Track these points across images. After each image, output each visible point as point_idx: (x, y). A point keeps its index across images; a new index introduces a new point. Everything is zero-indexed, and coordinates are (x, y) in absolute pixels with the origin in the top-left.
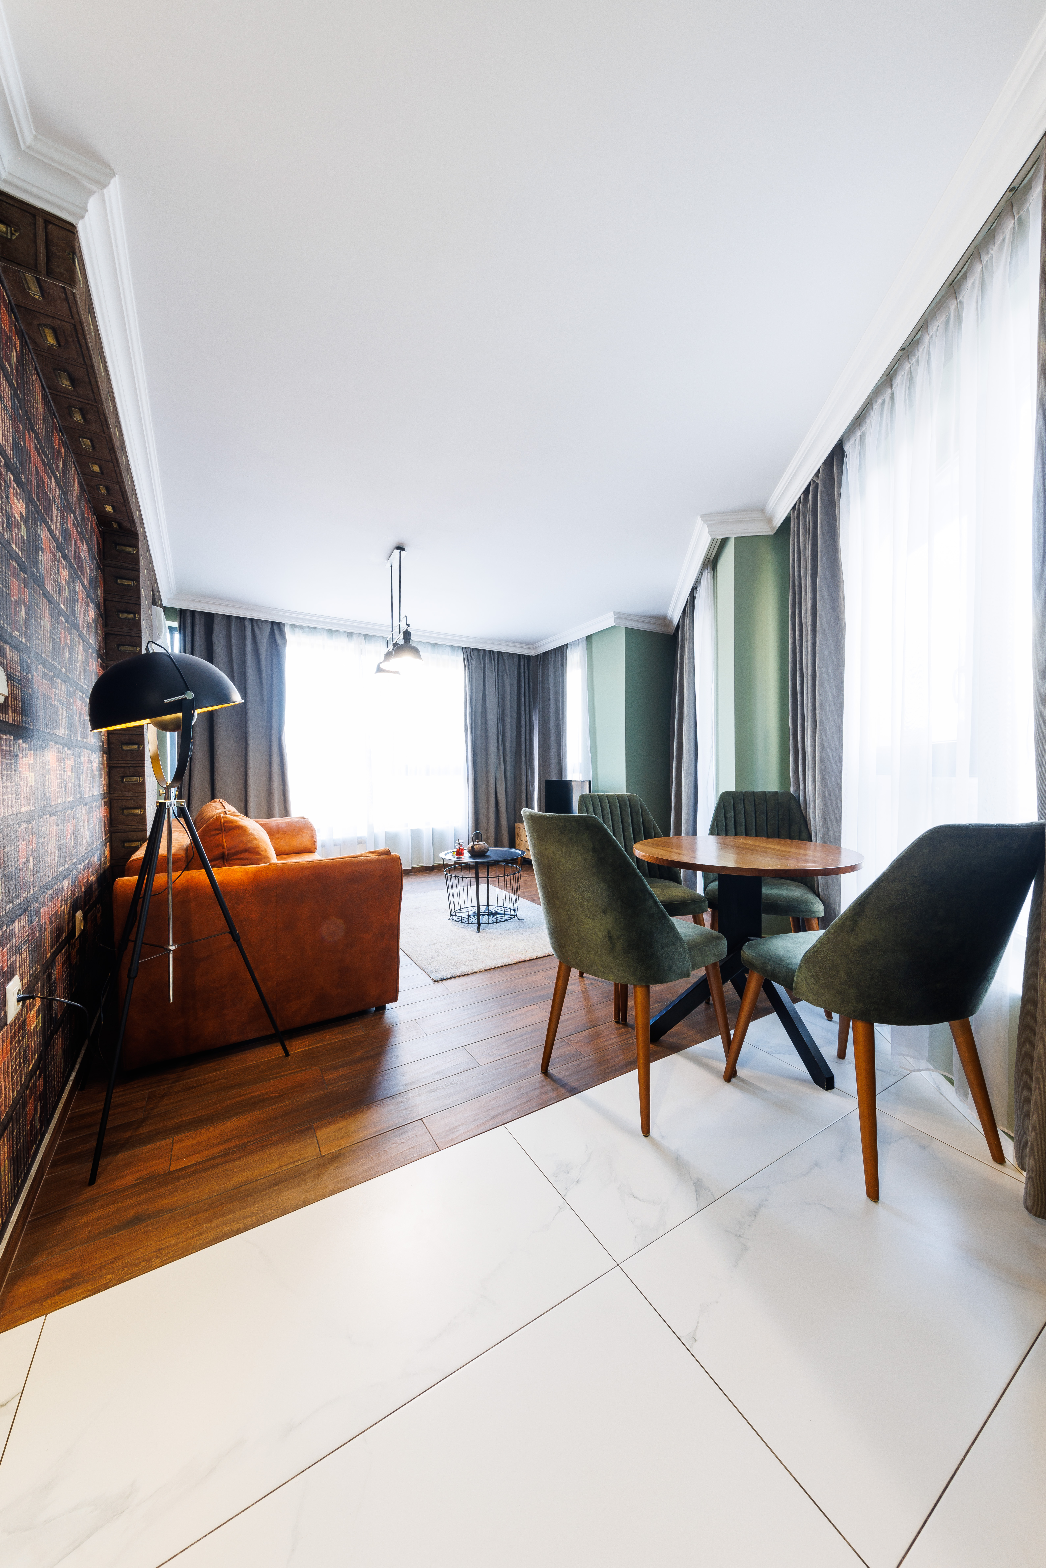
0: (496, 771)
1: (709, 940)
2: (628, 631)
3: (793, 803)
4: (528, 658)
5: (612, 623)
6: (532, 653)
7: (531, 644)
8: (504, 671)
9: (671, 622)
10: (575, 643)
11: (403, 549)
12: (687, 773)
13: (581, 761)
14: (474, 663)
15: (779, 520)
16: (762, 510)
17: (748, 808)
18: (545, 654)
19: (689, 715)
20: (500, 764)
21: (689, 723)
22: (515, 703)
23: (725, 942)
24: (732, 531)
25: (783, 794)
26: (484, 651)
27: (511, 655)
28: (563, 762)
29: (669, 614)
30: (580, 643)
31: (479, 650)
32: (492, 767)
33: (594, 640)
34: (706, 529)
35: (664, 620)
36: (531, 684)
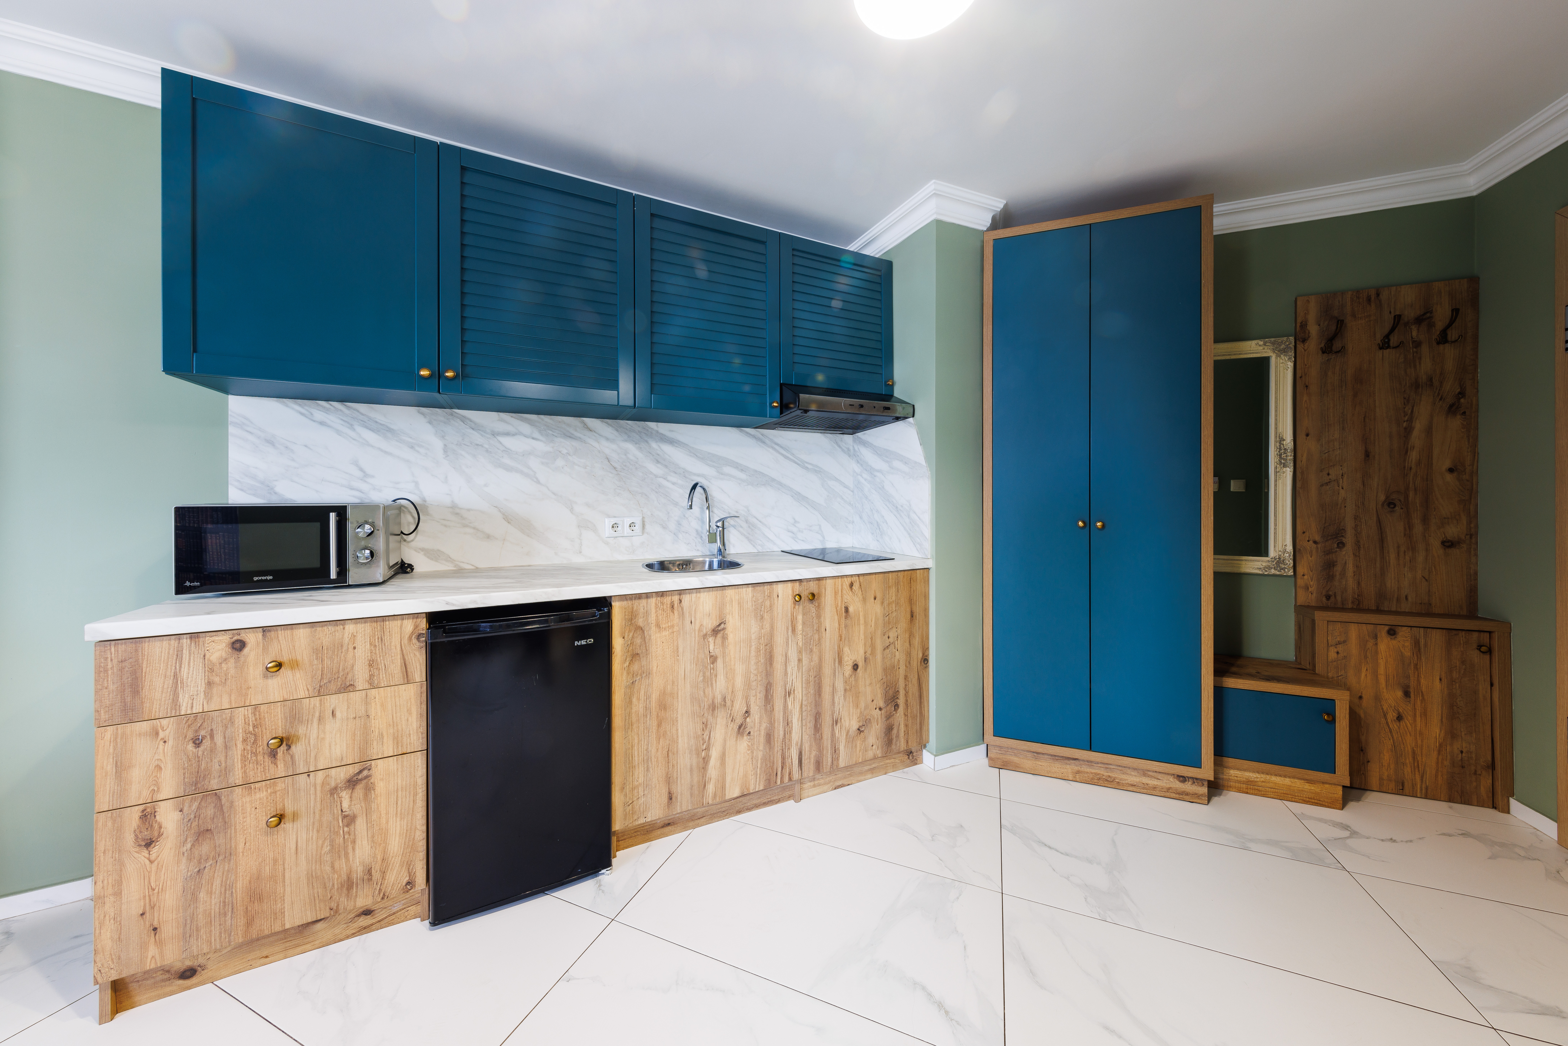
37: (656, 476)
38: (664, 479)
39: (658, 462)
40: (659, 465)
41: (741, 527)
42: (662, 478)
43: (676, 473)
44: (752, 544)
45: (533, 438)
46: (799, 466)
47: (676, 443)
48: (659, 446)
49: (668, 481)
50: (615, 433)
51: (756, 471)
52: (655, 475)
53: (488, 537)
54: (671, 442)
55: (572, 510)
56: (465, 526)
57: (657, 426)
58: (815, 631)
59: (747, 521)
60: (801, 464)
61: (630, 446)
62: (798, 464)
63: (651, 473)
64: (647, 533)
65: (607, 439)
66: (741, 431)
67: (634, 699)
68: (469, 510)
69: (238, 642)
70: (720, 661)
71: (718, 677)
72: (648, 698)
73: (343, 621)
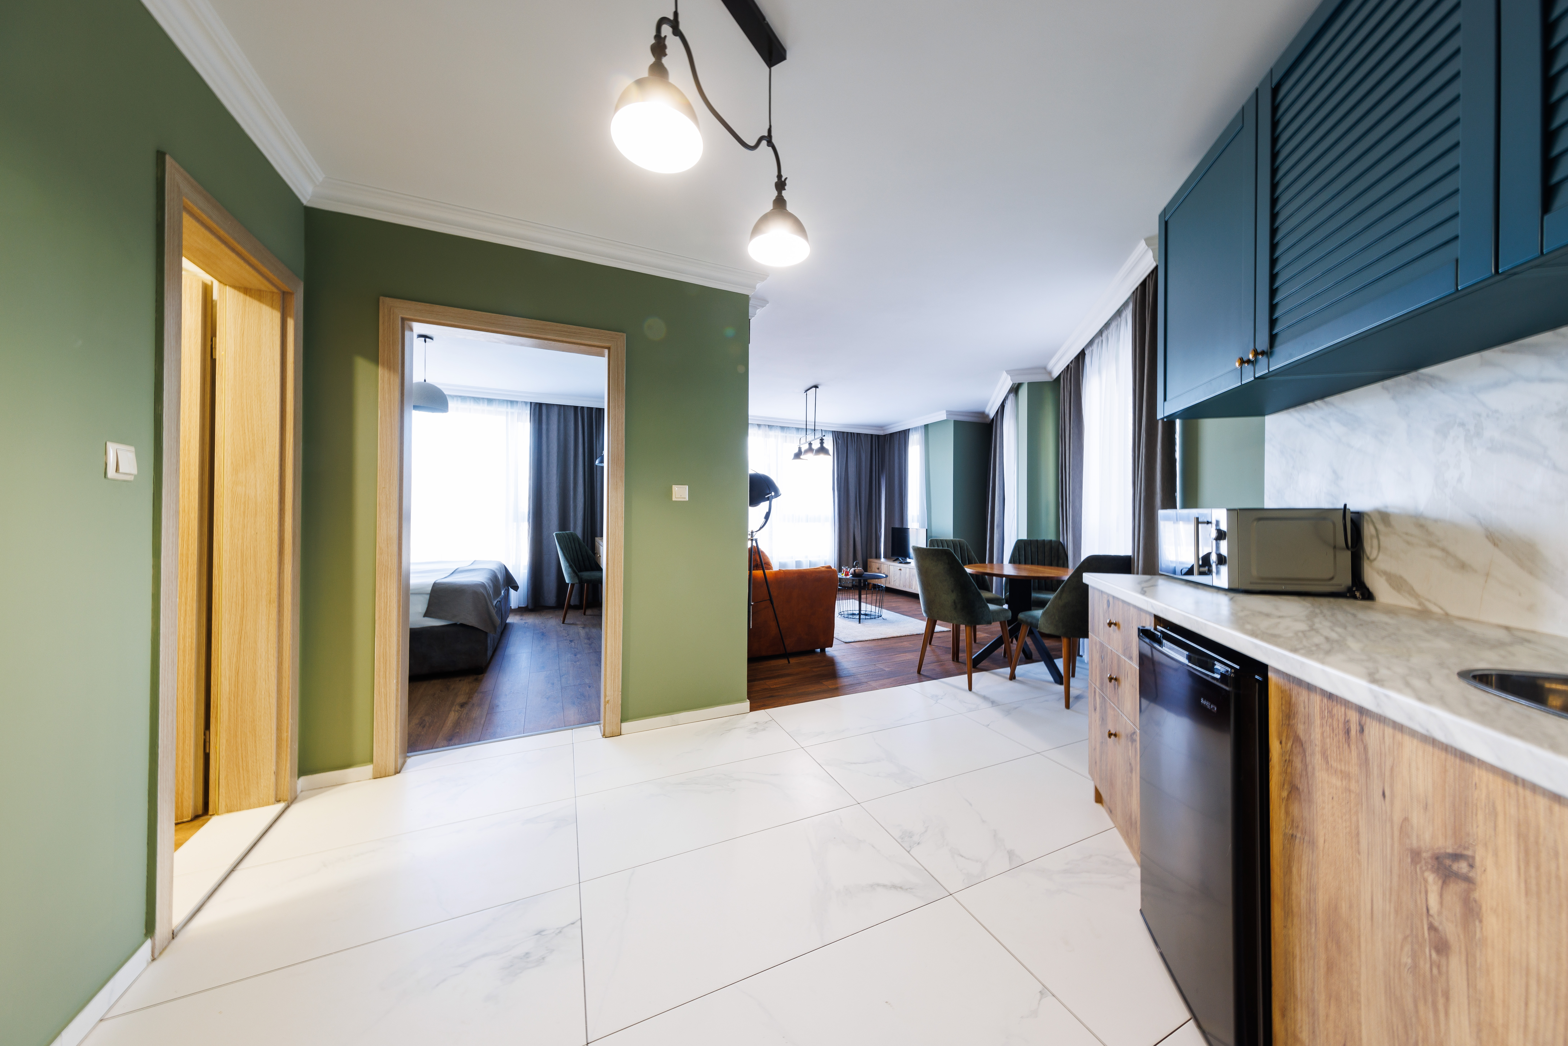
0: (855, 520)
1: (1002, 611)
2: (956, 422)
3: (1061, 547)
4: (878, 436)
5: (943, 417)
6: (881, 433)
7: (881, 427)
8: (861, 447)
9: (988, 416)
10: (916, 429)
11: (818, 387)
12: (997, 526)
13: (918, 514)
14: (840, 442)
15: (1056, 374)
16: (1045, 368)
17: (1033, 549)
18: (892, 435)
19: (1000, 487)
20: (857, 515)
21: (1000, 491)
22: (870, 471)
23: (1010, 612)
24: (1025, 379)
25: (1055, 542)
26: (847, 433)
27: (866, 435)
28: (905, 514)
29: (987, 411)
30: (920, 430)
31: (843, 433)
32: (852, 517)
33: (930, 429)
34: (1009, 377)
35: (983, 414)
36: (880, 457)
53: (1463, 566)
56: (1432, 545)
67: (1295, 870)
68: (1436, 521)
69: (1108, 601)
70: (1456, 965)
71: (1453, 1009)
72: (1312, 890)
73: (1129, 604)
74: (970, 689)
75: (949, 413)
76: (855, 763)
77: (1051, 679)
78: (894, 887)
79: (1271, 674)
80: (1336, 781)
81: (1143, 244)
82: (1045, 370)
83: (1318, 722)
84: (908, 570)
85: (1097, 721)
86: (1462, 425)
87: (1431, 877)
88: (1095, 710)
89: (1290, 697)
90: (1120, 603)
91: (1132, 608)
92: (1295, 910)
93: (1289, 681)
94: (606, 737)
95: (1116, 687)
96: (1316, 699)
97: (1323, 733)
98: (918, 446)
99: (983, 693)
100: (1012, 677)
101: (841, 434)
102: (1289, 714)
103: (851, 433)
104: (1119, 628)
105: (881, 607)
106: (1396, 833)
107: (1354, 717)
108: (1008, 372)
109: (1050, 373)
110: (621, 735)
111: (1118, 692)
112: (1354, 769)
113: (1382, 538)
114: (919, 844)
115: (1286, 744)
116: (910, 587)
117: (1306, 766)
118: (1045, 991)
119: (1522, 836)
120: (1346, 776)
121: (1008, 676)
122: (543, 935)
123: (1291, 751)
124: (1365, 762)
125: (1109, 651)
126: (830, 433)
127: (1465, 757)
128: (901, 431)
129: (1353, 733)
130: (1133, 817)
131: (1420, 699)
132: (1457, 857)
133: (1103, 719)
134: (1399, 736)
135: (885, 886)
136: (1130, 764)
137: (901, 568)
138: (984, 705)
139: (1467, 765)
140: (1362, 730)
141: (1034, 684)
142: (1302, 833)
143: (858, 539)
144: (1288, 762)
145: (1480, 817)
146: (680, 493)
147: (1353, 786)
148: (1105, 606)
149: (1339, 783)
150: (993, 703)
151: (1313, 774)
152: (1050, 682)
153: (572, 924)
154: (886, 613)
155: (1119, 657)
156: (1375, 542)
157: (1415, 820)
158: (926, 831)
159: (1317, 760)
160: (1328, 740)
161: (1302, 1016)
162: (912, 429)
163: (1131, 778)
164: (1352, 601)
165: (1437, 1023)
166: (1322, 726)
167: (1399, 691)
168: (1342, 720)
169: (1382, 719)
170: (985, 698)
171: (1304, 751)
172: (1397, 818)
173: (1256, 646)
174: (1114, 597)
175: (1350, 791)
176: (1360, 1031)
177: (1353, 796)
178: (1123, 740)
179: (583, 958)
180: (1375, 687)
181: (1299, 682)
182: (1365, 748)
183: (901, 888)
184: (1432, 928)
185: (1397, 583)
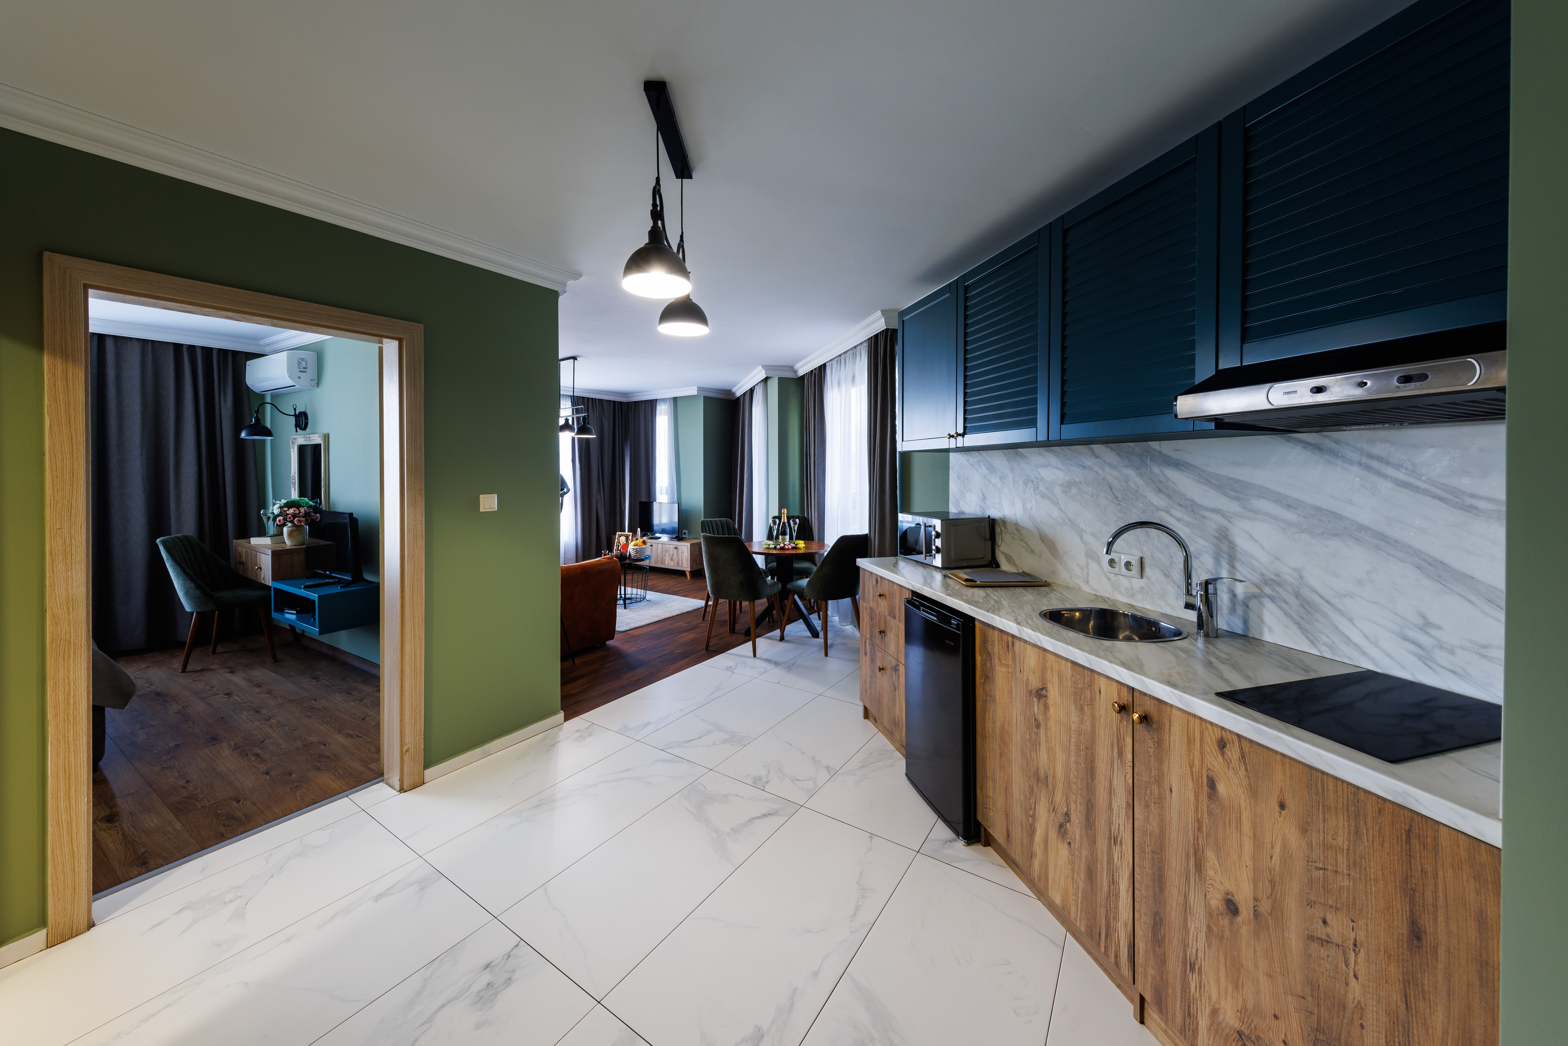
0: (597, 495)
1: (775, 583)
2: (705, 398)
4: (621, 403)
5: (694, 391)
6: (624, 400)
7: (625, 394)
8: (604, 414)
9: (734, 394)
10: (664, 400)
11: (576, 359)
12: (746, 501)
13: (667, 486)
15: (801, 373)
16: (792, 367)
18: (636, 403)
19: (749, 466)
20: (600, 489)
21: (749, 470)
22: (611, 439)
24: (777, 373)
26: (588, 398)
27: (609, 401)
28: (653, 488)
29: (734, 390)
30: (668, 403)
31: (583, 398)
32: (595, 490)
33: (679, 403)
34: (764, 371)
35: (729, 392)
36: (623, 426)
37: (1158, 509)
38: (1167, 512)
39: (1160, 491)
40: (1161, 495)
41: (1285, 602)
42: (1165, 511)
43: (1181, 506)
44: (1307, 637)
45: (1057, 469)
46: (1444, 506)
47: (1183, 465)
48: (1161, 471)
49: (1171, 515)
50: (1117, 458)
51: (1319, 509)
52: (1156, 507)
53: (1032, 552)
54: (1178, 465)
55: (1081, 538)
56: (1022, 540)
57: (1160, 446)
58: (1153, 780)
59: (1297, 595)
60: (1451, 497)
61: (1131, 473)
62: (1440, 499)
63: (1152, 505)
64: (1147, 577)
65: (1110, 465)
66: (1289, 440)
67: (987, 716)
68: (1023, 528)
69: (877, 580)
70: (1042, 730)
71: (1042, 748)
72: (994, 723)
73: (893, 582)
74: (755, 655)
75: (700, 389)
76: (692, 741)
77: (810, 635)
78: (765, 816)
79: (976, 623)
80: (1004, 669)
81: (879, 313)
82: (792, 368)
83: (997, 644)
84: (660, 546)
85: (868, 662)
86: (1032, 482)
87: (1035, 700)
88: (866, 654)
89: (985, 633)
90: (887, 582)
91: (895, 585)
92: (987, 735)
93: (985, 625)
94: (405, 792)
95: (883, 637)
96: (996, 633)
97: (998, 649)
98: (666, 417)
99: (765, 657)
100: (782, 639)
101: (581, 399)
102: (985, 641)
103: (592, 399)
104: (886, 598)
105: (645, 588)
106: (1025, 686)
107: (1010, 639)
108: (763, 367)
109: (795, 372)
110: (424, 784)
111: (884, 640)
112: (1010, 663)
113: (1003, 534)
114: (768, 782)
115: (983, 656)
116: (663, 562)
117: (991, 665)
118: (872, 836)
119: (1059, 675)
120: (1007, 666)
121: (779, 638)
122: (493, 966)
123: (986, 659)
124: (1014, 658)
125: (878, 613)
126: (568, 397)
127: (1045, 650)
128: (648, 400)
129: (1010, 646)
130: (897, 719)
131: (1033, 630)
132: (1042, 689)
133: (872, 660)
134: (1026, 645)
135: (758, 817)
136: (894, 686)
137: (652, 544)
138: (770, 667)
139: (1046, 653)
140: (1013, 645)
141: (798, 641)
142: (990, 698)
143: (602, 515)
144: (984, 665)
145: (1049, 672)
146: (489, 503)
147: (1010, 670)
148: (874, 583)
149: (1005, 670)
150: (776, 664)
151: (995, 668)
152: (809, 637)
153: (516, 946)
154: (651, 595)
155: (885, 617)
156: (1000, 536)
157: (1030, 679)
158: (769, 773)
159: (996, 661)
160: (1001, 651)
161: (990, 784)
162: (660, 399)
163: (895, 695)
164: (991, 569)
165: (1037, 756)
166: (998, 645)
167: (1026, 627)
168: (1006, 642)
169: (1020, 639)
170: (768, 661)
171: (991, 658)
172: (1025, 680)
173: (972, 610)
174: (881, 577)
175: (1009, 672)
176: (1012, 776)
177: (1010, 674)
178: (888, 671)
179: (549, 961)
180: (1019, 626)
181: (989, 625)
182: (1014, 653)
183: (769, 814)
184: (1036, 720)
185: (1009, 559)
